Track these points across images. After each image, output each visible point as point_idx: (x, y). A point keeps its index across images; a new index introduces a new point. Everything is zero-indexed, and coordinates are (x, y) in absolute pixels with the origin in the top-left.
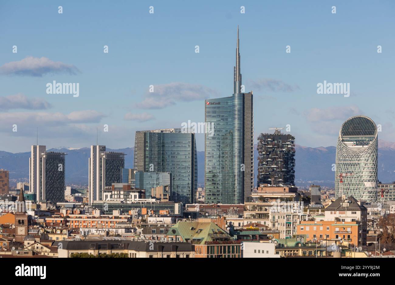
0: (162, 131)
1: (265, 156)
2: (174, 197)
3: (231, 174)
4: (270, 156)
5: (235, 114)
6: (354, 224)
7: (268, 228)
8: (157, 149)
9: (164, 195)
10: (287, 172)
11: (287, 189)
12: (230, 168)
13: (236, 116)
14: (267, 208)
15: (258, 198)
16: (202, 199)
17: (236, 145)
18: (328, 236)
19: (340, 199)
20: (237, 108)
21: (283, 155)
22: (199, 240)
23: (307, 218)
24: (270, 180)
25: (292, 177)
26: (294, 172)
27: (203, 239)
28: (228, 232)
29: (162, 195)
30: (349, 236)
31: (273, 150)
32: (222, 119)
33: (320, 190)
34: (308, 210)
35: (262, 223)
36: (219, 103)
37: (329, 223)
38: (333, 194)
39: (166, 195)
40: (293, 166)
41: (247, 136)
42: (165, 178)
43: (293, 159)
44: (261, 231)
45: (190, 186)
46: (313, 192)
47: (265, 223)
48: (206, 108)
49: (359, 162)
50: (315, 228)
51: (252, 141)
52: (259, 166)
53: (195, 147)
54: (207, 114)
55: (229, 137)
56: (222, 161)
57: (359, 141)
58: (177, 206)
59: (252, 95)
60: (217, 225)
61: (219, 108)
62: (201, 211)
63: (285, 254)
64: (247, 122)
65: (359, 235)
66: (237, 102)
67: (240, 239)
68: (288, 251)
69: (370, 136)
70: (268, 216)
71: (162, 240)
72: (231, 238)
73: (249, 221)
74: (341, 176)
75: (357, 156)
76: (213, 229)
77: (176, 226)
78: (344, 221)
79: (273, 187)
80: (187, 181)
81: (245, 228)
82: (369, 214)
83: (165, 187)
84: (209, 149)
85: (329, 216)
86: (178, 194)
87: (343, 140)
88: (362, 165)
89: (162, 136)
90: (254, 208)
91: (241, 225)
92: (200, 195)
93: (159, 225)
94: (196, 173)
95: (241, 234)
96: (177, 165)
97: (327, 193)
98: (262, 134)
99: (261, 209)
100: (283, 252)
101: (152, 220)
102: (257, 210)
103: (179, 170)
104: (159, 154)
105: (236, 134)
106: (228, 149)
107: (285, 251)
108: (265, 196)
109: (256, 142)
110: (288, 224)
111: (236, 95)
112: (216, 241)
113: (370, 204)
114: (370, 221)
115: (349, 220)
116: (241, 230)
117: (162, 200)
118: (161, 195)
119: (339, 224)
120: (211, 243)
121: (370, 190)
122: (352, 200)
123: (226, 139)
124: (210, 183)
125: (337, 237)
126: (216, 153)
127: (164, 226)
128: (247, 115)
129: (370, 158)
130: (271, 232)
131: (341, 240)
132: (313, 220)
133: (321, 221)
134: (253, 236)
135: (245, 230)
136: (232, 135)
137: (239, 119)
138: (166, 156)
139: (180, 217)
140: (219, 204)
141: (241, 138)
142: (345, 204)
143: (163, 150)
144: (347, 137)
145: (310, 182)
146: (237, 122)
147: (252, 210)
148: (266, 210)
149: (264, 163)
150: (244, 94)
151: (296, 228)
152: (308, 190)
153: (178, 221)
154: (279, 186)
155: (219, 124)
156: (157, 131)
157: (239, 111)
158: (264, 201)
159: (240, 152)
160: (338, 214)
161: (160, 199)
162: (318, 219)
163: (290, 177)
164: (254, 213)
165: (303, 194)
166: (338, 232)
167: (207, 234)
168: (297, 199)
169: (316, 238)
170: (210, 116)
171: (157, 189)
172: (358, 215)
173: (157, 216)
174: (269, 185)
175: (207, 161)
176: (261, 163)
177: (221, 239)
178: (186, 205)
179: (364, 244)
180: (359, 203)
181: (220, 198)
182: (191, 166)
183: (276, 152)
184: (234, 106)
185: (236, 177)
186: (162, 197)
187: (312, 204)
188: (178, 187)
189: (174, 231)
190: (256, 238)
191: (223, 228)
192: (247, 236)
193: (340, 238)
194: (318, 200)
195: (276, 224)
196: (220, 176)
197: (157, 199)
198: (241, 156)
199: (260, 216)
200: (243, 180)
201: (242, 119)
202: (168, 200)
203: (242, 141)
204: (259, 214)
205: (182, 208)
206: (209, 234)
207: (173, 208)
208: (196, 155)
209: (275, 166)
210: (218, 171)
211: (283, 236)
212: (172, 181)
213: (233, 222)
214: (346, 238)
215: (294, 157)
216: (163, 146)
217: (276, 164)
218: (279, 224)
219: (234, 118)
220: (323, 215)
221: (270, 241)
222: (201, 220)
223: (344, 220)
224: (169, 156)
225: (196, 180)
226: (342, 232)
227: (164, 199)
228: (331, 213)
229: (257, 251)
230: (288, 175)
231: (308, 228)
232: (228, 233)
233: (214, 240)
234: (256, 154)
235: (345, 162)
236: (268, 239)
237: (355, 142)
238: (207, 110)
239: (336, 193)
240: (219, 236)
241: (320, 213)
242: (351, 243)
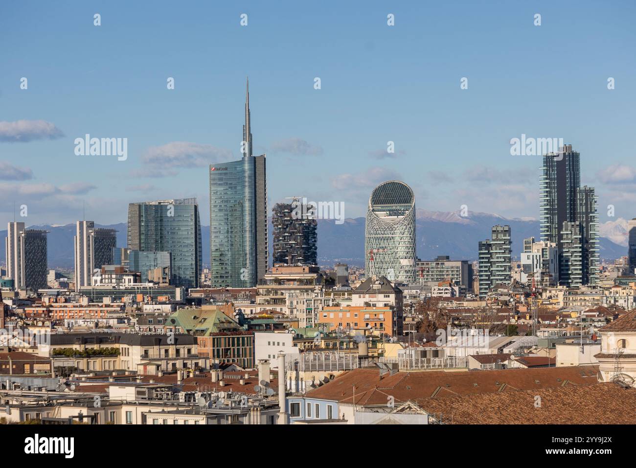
0: (160, 203)
1: (282, 230)
2: (175, 281)
3: (241, 253)
4: (288, 229)
5: (245, 182)
6: (388, 309)
7: (285, 316)
8: (153, 224)
9: (163, 278)
10: (308, 249)
11: (307, 269)
12: (240, 245)
13: (247, 184)
14: (283, 291)
15: (273, 280)
16: (208, 283)
17: (247, 218)
18: (356, 324)
19: (369, 280)
20: (247, 174)
21: (303, 229)
22: (202, 331)
23: (331, 303)
24: (287, 258)
25: (314, 254)
26: (316, 249)
27: (208, 329)
28: (237, 321)
29: (161, 279)
30: (381, 325)
31: (291, 223)
32: (229, 188)
33: (347, 270)
34: (332, 294)
35: (278, 310)
36: (226, 169)
37: (357, 308)
38: (364, 274)
39: (166, 278)
40: (315, 241)
41: (260, 207)
42: (164, 258)
43: (315, 233)
44: (277, 320)
45: (194, 267)
46: (340, 272)
47: (281, 309)
48: (210, 174)
49: (394, 236)
50: (341, 315)
51: (266, 212)
52: (274, 242)
53: (199, 221)
54: (212, 182)
55: (239, 209)
56: (231, 237)
57: (392, 210)
58: (178, 291)
59: (265, 159)
60: (223, 313)
61: (226, 174)
62: (207, 297)
63: (305, 347)
64: (260, 191)
65: (394, 323)
66: (247, 166)
67: (252, 329)
68: (309, 343)
69: (406, 205)
70: (285, 302)
71: (159, 332)
72: (241, 328)
73: (263, 308)
74: (371, 252)
75: (391, 228)
76: (219, 317)
77: (175, 315)
78: (375, 306)
79: (290, 266)
80: (190, 261)
81: (258, 316)
82: (405, 297)
83: (164, 268)
84: (215, 224)
85: (357, 301)
86: (179, 277)
87: (373, 210)
88: (397, 239)
89: (160, 209)
90: (268, 292)
91: (254, 312)
92: (206, 278)
93: (157, 314)
94: (201, 252)
95: (252, 323)
96: (178, 242)
97: (357, 272)
98: (277, 204)
99: (276, 293)
100: (303, 343)
101: (148, 308)
102: (271, 295)
103: (180, 248)
104: (156, 230)
105: (247, 205)
106: (237, 223)
107: (305, 343)
108: (280, 278)
109: (270, 214)
110: (309, 311)
111: (246, 159)
112: (222, 331)
113: (407, 285)
114: (407, 305)
115: (381, 305)
116: (252, 319)
117: (161, 285)
118: (159, 278)
119: (369, 309)
120: (217, 334)
121: (407, 269)
122: (384, 281)
123: (236, 210)
124: (217, 263)
125: (367, 325)
126: (223, 228)
127: (162, 314)
128: (260, 182)
129: (406, 231)
130: (289, 320)
131: (371, 328)
132: (337, 305)
133: (348, 306)
134: (267, 325)
135: (258, 318)
136: (242, 207)
137: (250, 187)
138: (165, 233)
139: (182, 304)
140: (228, 288)
141: (253, 209)
142: (376, 286)
143: (161, 226)
144: (379, 207)
145: (336, 260)
146: (247, 190)
147: (266, 295)
148: (282, 294)
149: (281, 238)
150: (255, 158)
151: (318, 315)
152: (333, 270)
153: (179, 309)
154: (297, 266)
155: (226, 193)
156: (153, 203)
157: (250, 177)
158: (280, 284)
159: (251, 226)
160: (367, 298)
161: (158, 283)
162: (344, 304)
163: (311, 255)
164: (268, 298)
165: (326, 274)
166: (368, 319)
167: (212, 324)
168: (318, 281)
169: (342, 328)
170: (216, 184)
171: (155, 270)
172: (392, 299)
173: (154, 303)
174: (286, 265)
175: (213, 237)
176: (277, 238)
177: (229, 330)
178: (189, 290)
179: (400, 333)
180: (393, 285)
181: (229, 280)
182: (194, 244)
183: (295, 225)
184: (243, 171)
185: (248, 256)
186: (161, 281)
187: (338, 287)
188: (179, 268)
189: (173, 321)
190: (270, 328)
191: (231, 316)
192: (260, 325)
193: (369, 327)
194: (345, 281)
195: (295, 311)
196: (229, 254)
197: (155, 283)
198: (253, 231)
199: (276, 301)
200: (256, 259)
201: (253, 187)
202: (167, 284)
203: (253, 213)
204: (275, 299)
205: (185, 293)
206: (215, 324)
207: (173, 294)
208: (200, 230)
209: (294, 242)
210: (226, 249)
211: (303, 324)
212: (173, 262)
213: (242, 309)
214: (378, 326)
215: (316, 231)
216: (161, 220)
217: (294, 240)
218: (297, 310)
219: (244, 186)
220: (350, 299)
221: (287, 331)
222: (204, 307)
223: (375, 304)
224: (168, 232)
225: (201, 260)
226: (373, 319)
227: (163, 282)
228: (360, 297)
229: (271, 344)
230: (309, 252)
231: (332, 315)
232: (236, 323)
233: (220, 331)
234: (270, 228)
235: (376, 236)
236: (284, 328)
237: (388, 212)
238: (213, 176)
239: (366, 273)
240: (226, 326)
241: (346, 296)
242: (384, 332)
